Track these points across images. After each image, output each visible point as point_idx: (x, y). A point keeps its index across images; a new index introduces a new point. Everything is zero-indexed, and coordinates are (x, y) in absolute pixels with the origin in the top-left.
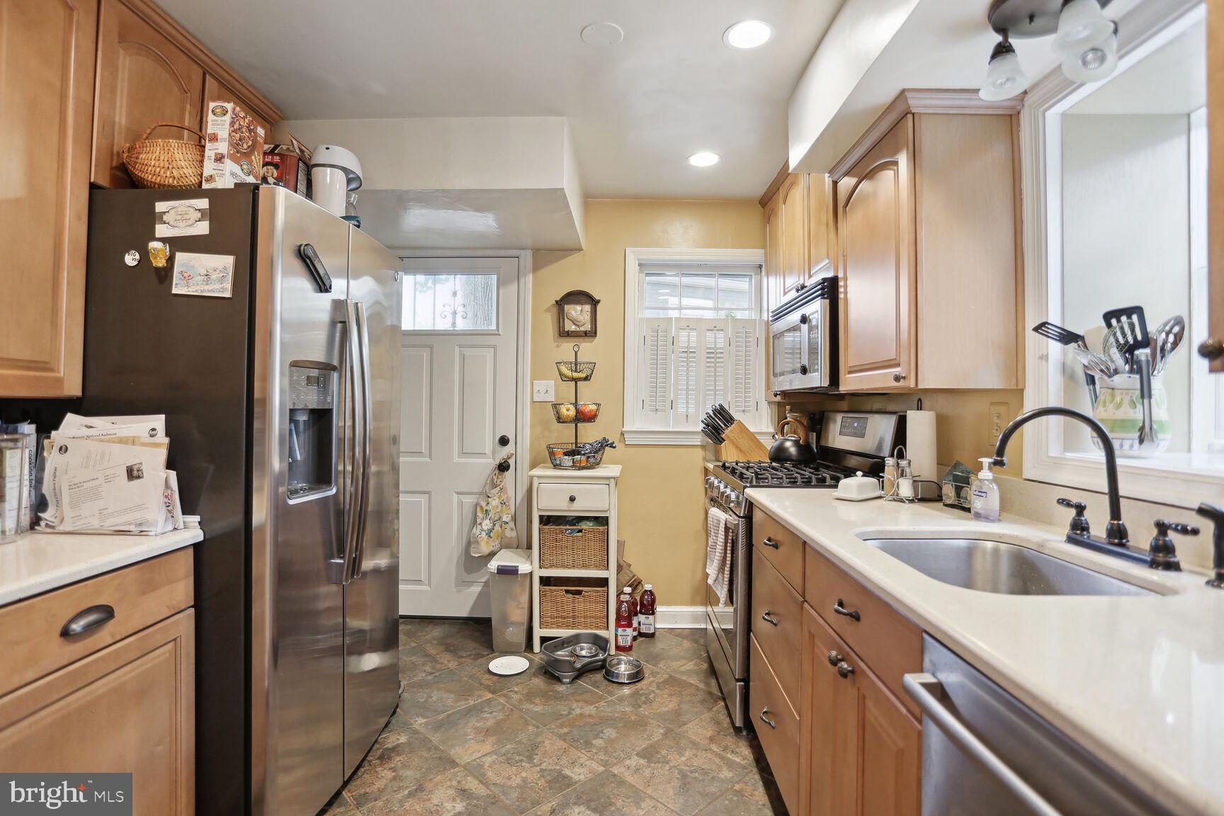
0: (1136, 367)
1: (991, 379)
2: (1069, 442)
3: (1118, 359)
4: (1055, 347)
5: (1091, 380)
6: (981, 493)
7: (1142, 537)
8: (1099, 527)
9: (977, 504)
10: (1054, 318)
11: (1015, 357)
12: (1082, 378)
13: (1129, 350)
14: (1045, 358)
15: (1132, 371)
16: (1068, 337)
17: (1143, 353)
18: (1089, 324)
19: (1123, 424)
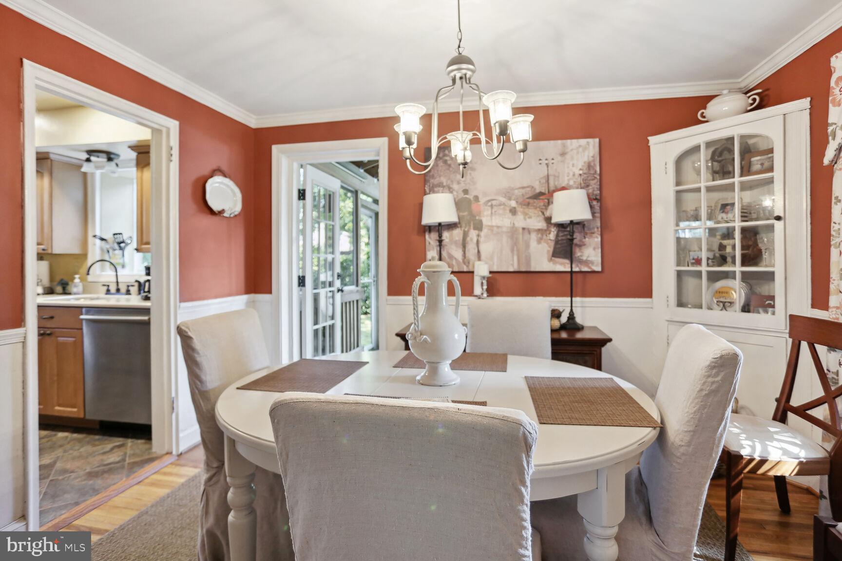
0: (121, 249)
1: (76, 250)
2: (103, 269)
3: (116, 246)
4: (98, 241)
5: (108, 252)
6: (76, 286)
7: (123, 289)
8: (113, 289)
9: (74, 290)
10: (98, 233)
11: (84, 243)
12: (106, 251)
13: (119, 243)
14: (95, 244)
15: (120, 249)
16: (102, 239)
17: (122, 245)
18: (108, 236)
19: (118, 264)
